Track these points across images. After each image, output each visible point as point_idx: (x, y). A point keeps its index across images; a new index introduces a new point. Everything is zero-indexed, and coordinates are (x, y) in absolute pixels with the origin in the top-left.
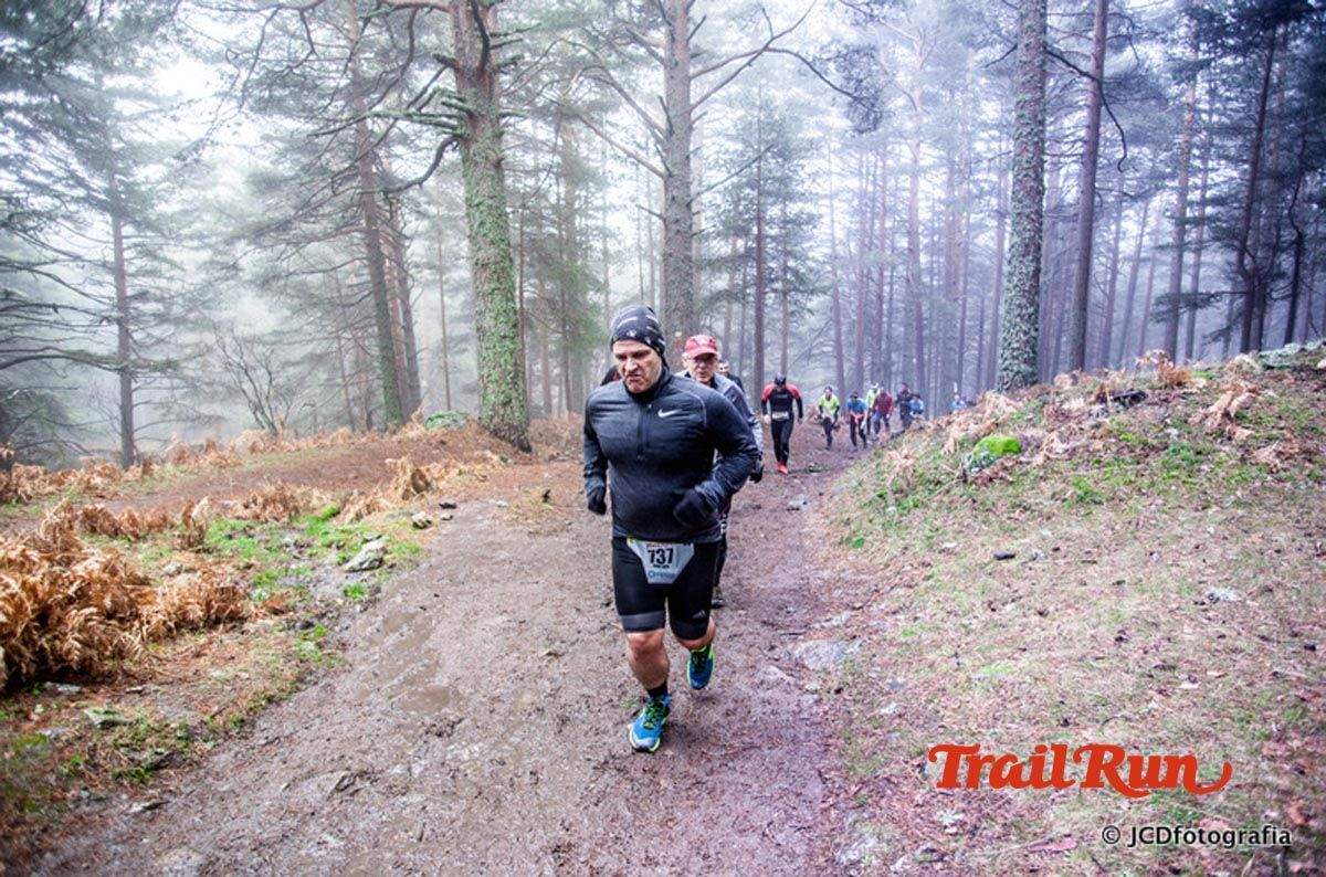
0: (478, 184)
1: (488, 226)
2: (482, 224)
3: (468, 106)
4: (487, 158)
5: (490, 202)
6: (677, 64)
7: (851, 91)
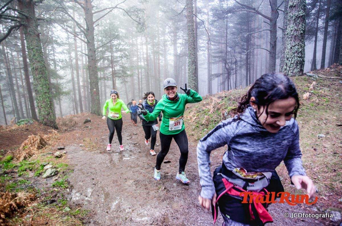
0: (32, 42)
1: (37, 56)
2: (34, 55)
3: (26, 14)
4: (34, 33)
5: (37, 48)
6: (88, 9)
7: (138, 21)
